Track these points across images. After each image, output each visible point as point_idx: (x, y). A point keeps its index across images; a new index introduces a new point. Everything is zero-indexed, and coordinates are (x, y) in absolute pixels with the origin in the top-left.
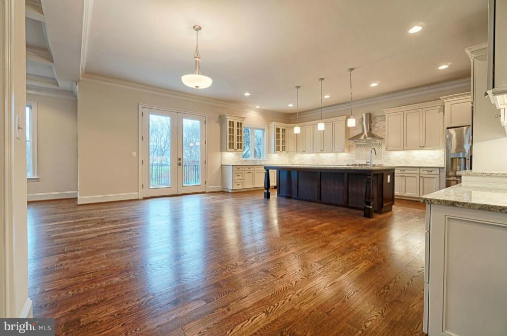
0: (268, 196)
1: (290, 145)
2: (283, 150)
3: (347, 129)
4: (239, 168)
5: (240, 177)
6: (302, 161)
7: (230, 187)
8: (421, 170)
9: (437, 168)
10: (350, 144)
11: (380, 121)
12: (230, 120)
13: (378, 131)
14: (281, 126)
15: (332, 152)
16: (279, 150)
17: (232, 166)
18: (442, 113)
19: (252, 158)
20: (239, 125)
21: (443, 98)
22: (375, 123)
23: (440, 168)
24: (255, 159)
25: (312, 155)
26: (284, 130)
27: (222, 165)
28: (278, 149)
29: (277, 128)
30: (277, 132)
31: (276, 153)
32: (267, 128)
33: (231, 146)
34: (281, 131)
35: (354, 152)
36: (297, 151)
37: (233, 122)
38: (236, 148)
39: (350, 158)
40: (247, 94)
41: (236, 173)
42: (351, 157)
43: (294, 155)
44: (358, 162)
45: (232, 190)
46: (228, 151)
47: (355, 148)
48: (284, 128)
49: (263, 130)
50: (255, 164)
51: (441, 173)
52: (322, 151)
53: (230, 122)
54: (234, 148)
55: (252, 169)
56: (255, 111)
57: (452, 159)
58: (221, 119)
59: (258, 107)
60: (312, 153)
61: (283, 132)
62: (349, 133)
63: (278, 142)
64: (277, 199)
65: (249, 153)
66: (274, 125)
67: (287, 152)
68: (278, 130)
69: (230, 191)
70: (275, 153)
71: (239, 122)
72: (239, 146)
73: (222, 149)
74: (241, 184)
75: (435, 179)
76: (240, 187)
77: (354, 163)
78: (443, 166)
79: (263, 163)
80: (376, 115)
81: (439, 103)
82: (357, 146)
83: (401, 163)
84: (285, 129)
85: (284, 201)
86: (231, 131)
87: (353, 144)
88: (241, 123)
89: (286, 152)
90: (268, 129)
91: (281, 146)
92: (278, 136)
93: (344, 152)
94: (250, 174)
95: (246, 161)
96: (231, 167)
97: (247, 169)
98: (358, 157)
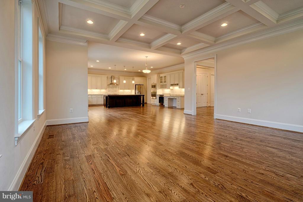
21: (135, 77)
35: (108, 89)
80: (115, 77)
98: (109, 91)
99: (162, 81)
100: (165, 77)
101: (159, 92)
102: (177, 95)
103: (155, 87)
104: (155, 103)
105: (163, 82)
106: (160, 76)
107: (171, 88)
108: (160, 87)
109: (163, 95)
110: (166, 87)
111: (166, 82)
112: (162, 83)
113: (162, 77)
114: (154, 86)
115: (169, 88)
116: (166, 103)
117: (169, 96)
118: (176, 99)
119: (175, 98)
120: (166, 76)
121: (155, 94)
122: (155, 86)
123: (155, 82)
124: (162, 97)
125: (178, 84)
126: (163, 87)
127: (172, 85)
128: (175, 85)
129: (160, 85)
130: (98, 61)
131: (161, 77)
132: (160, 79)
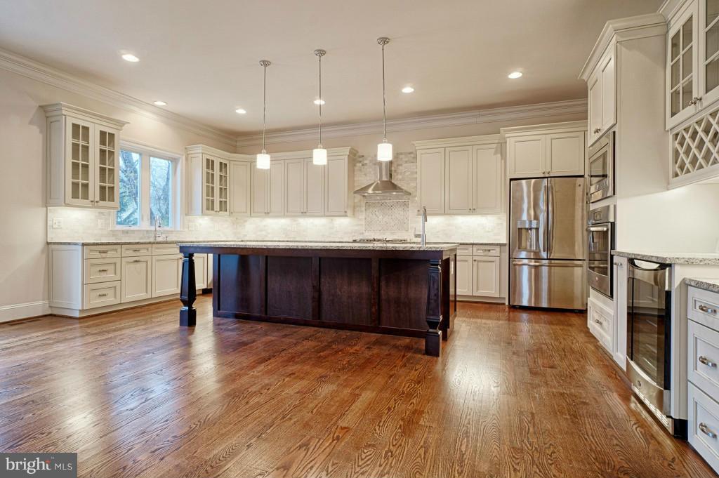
0: (190, 320)
1: (237, 199)
2: (221, 210)
4: (105, 252)
5: (110, 275)
6: (264, 233)
7: (76, 303)
8: (475, 248)
9: (497, 244)
10: (356, 201)
11: (406, 162)
12: (77, 122)
13: (403, 179)
14: (218, 155)
15: (324, 216)
16: (213, 209)
17: (83, 245)
18: (499, 155)
19: (145, 225)
20: (107, 138)
21: (505, 131)
22: (398, 165)
23: (501, 245)
24: (153, 228)
25: (284, 222)
26: (223, 166)
27: (48, 244)
28: (210, 206)
29: (208, 160)
30: (208, 168)
31: (207, 215)
32: (184, 157)
33: (80, 191)
34: (217, 166)
35: (363, 216)
36: (252, 211)
37: (86, 129)
38: (97, 198)
39: (356, 228)
40: (130, 58)
41: (92, 265)
42: (358, 225)
43: (246, 221)
44: (370, 235)
45: (81, 311)
46: (67, 205)
47: (364, 209)
48: (223, 161)
49: (174, 161)
50: (152, 240)
51: (503, 254)
52: (304, 214)
53: (76, 127)
54: (91, 198)
55: (143, 252)
56: (154, 113)
57: (520, 229)
58: (47, 116)
59: (160, 103)
60: (284, 216)
61: (221, 170)
62: (354, 181)
63: (210, 191)
64: (216, 325)
65: (137, 215)
66: (201, 153)
67: (231, 213)
68: (210, 164)
69: (77, 315)
70: (203, 214)
71: (108, 130)
72: (107, 193)
73: (48, 198)
74: (111, 292)
75: (494, 264)
76: (110, 300)
77: (361, 237)
78: (505, 242)
79: (172, 238)
81: (495, 138)
82: (368, 205)
83: (438, 237)
84: (225, 165)
85: (234, 330)
86: (80, 151)
87: (360, 201)
88: (112, 135)
89: (228, 213)
90: (187, 159)
91: (217, 201)
92: (210, 178)
93: (346, 216)
94: (138, 265)
95: (127, 232)
96: (80, 248)
97: (131, 253)
98: (369, 225)
106: (672, 33)
108: (671, 167)
113: (689, 25)
129: (672, 144)
132: (669, 64)
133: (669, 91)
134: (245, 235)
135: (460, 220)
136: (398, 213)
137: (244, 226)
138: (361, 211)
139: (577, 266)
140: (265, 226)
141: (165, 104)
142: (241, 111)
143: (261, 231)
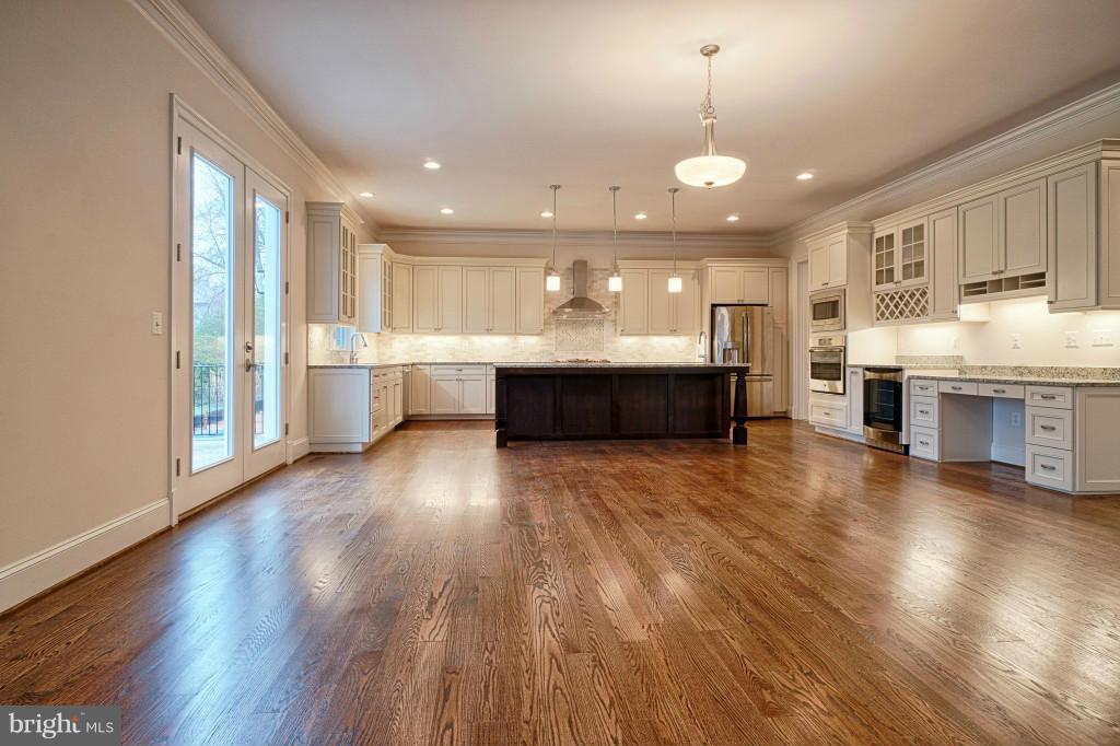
2: (389, 324)
3: (548, 297)
6: (420, 354)
13: (598, 297)
16: (386, 324)
22: (593, 282)
27: (309, 367)
29: (384, 263)
30: (384, 272)
34: (387, 269)
35: (553, 334)
36: (414, 327)
39: (546, 348)
47: (553, 327)
57: (725, 350)
61: (388, 275)
63: (385, 302)
66: (379, 254)
67: (393, 328)
68: (384, 267)
69: (359, 448)
80: (594, 267)
82: (559, 323)
87: (549, 318)
92: (384, 285)
98: (560, 344)
99: (890, 271)
100: (914, 234)
101: (870, 345)
102: (1030, 371)
103: (834, 315)
104: (839, 420)
105: (898, 274)
106: (877, 236)
107: (971, 311)
108: (876, 315)
109: (898, 370)
110: (923, 310)
111: (919, 273)
112: (890, 278)
113: (890, 237)
114: (828, 309)
115: (953, 316)
116: (923, 433)
117: (954, 374)
118: (1020, 403)
119: (1013, 393)
120: (920, 228)
121: (834, 360)
122: (835, 304)
123: (838, 278)
124: (888, 382)
125: (1036, 280)
126: (902, 307)
127: (977, 289)
128: (1013, 283)
129: (876, 301)
130: (432, 165)
131: (879, 240)
132: (874, 254)
133: (874, 270)
134: (392, 357)
135: (655, 341)
136: (592, 332)
137: (391, 345)
138: (551, 330)
139: (767, 380)
140: (423, 345)
141: (371, 195)
142: (447, 211)
143: (418, 351)
